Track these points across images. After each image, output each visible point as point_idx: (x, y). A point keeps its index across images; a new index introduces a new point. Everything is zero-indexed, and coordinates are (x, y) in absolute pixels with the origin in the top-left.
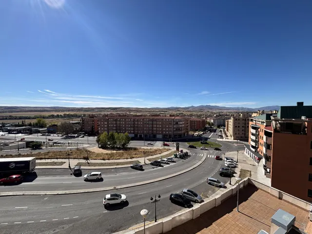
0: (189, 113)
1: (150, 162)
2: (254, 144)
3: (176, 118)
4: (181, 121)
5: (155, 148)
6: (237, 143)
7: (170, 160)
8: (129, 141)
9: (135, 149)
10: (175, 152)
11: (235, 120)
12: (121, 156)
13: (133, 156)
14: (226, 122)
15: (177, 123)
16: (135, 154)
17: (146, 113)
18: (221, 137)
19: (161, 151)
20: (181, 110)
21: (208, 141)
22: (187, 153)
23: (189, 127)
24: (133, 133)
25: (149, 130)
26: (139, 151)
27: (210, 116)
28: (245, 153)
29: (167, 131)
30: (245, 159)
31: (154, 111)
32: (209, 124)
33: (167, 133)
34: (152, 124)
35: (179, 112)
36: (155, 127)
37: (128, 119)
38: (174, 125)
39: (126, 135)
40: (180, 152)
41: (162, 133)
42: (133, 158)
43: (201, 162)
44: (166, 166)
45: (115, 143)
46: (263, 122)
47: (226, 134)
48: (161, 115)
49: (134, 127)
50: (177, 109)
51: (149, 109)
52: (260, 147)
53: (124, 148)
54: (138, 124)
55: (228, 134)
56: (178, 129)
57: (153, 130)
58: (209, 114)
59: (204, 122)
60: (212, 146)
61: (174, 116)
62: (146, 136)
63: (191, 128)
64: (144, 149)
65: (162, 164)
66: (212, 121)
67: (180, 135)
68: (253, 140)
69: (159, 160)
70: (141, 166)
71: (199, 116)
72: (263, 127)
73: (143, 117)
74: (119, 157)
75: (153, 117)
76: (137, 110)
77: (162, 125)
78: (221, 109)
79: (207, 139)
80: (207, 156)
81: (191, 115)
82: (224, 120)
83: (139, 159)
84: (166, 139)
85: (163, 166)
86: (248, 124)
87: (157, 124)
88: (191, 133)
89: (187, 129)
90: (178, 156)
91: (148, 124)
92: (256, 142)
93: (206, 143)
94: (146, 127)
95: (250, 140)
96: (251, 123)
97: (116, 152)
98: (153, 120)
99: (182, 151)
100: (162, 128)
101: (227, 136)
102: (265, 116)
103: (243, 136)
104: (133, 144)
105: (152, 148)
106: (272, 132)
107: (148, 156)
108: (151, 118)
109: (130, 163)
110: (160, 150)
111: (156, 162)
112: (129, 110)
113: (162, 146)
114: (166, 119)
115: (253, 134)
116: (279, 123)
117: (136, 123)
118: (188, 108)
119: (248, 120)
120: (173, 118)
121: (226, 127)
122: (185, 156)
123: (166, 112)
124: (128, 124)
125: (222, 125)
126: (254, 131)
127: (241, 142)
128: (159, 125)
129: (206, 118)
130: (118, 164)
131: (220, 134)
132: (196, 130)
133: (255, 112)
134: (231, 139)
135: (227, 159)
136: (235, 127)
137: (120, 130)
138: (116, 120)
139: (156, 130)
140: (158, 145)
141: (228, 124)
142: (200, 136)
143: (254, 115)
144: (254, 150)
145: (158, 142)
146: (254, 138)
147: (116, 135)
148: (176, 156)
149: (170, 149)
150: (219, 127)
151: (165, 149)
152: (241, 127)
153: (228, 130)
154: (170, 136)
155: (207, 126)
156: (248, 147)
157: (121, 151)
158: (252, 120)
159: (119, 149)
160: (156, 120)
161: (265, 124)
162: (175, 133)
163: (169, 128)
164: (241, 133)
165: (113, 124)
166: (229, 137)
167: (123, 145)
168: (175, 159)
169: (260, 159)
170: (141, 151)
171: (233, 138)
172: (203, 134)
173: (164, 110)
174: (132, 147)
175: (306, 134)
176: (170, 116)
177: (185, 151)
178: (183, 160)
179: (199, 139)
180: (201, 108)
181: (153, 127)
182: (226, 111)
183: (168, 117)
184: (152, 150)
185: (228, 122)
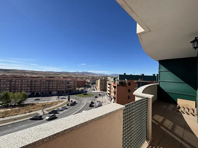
0: (75, 76)
1: (48, 112)
2: (109, 92)
3: (68, 79)
4: (71, 81)
5: (51, 101)
6: (102, 92)
7: (64, 108)
8: (27, 98)
9: (33, 104)
10: (67, 102)
11: (101, 80)
12: (17, 112)
13: (32, 110)
14: (96, 82)
15: (68, 83)
16: (33, 108)
17: (42, 76)
18: (94, 90)
19: (57, 103)
20: (70, 74)
21: (87, 93)
22: (75, 102)
23: (76, 85)
24: (30, 92)
25: (45, 89)
26: (36, 106)
27: (88, 78)
28: (105, 98)
29: (61, 88)
30: (105, 101)
31: (49, 74)
32: (87, 83)
33: (61, 90)
34: (49, 84)
35: (69, 75)
36: (51, 86)
37: (25, 80)
38: (66, 84)
39: (23, 94)
40: (70, 102)
41: (57, 91)
42: (32, 111)
43: (84, 106)
44: (61, 113)
45: (10, 101)
46: (112, 82)
47: (96, 88)
48: (55, 77)
49: (31, 87)
50: (67, 73)
51: (45, 72)
52: (111, 93)
53: (20, 105)
54: (35, 84)
55: (97, 88)
56: (69, 87)
57: (49, 89)
58: (87, 77)
59: (85, 82)
60: (89, 96)
61: (66, 78)
62: (43, 93)
63: (77, 85)
64: (41, 103)
65: (58, 112)
66: (89, 81)
67: (70, 91)
68: (109, 91)
69: (56, 109)
70: (41, 116)
71: (82, 78)
72: (112, 84)
73: (41, 79)
74: (16, 113)
75: (50, 79)
76: (33, 73)
77: (57, 84)
78: (93, 75)
79: (86, 92)
80: (87, 102)
81: (77, 78)
82: (95, 80)
83: (38, 112)
84: (59, 94)
85: (59, 113)
86: (107, 82)
87: (52, 84)
88: (77, 89)
89: (75, 87)
90: (70, 105)
91: (45, 84)
92: (110, 91)
93: (86, 94)
94: (43, 86)
95: (107, 90)
96: (108, 82)
97: (11, 110)
98: (49, 81)
99: (72, 101)
100: (57, 86)
101: (97, 89)
102: (113, 78)
103: (104, 89)
104: (30, 101)
105: (48, 102)
106: (116, 86)
107: (46, 108)
108: (48, 79)
109: (29, 116)
110: (55, 102)
111: (53, 111)
112: (24, 72)
113: (56, 100)
114: (60, 80)
115: (109, 88)
116: (119, 82)
117: (34, 83)
118: (75, 73)
119: (106, 80)
120: (66, 79)
121: (96, 85)
122: (74, 104)
123: (59, 75)
124: (25, 84)
125: (94, 83)
126: (109, 86)
127: (104, 92)
128: (55, 84)
129: (86, 79)
130: (15, 119)
131: (93, 88)
132: (80, 87)
133: (109, 77)
134: (99, 91)
135: (98, 102)
136: (101, 84)
137: (15, 90)
138: (10, 81)
139: (52, 89)
140: (54, 99)
141: (97, 83)
142: (82, 90)
143: (109, 78)
144: (109, 95)
145: (53, 97)
146: (109, 89)
147: (11, 94)
148: (68, 105)
149: (63, 101)
150: (92, 84)
151: (60, 101)
152: (103, 84)
153: (97, 86)
154: (63, 92)
155: (86, 84)
156: (106, 94)
157: (17, 108)
158: (108, 81)
159: (15, 106)
160: (52, 81)
161: (113, 82)
162: (67, 89)
163: (62, 86)
164: (103, 87)
165: (6, 84)
166: (98, 90)
167: (19, 103)
168: (67, 107)
169: (111, 100)
170: (39, 106)
171: (99, 90)
172: (84, 89)
173: (57, 74)
174: (28, 103)
175: (127, 86)
176: (64, 78)
177: (74, 101)
178: (73, 106)
179: (82, 92)
180: (83, 73)
181: (49, 86)
182: (96, 75)
183: (62, 78)
184: (49, 104)
185: (97, 81)
